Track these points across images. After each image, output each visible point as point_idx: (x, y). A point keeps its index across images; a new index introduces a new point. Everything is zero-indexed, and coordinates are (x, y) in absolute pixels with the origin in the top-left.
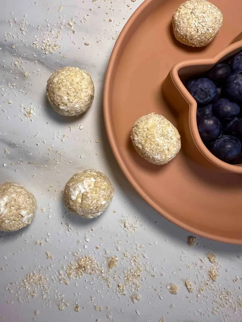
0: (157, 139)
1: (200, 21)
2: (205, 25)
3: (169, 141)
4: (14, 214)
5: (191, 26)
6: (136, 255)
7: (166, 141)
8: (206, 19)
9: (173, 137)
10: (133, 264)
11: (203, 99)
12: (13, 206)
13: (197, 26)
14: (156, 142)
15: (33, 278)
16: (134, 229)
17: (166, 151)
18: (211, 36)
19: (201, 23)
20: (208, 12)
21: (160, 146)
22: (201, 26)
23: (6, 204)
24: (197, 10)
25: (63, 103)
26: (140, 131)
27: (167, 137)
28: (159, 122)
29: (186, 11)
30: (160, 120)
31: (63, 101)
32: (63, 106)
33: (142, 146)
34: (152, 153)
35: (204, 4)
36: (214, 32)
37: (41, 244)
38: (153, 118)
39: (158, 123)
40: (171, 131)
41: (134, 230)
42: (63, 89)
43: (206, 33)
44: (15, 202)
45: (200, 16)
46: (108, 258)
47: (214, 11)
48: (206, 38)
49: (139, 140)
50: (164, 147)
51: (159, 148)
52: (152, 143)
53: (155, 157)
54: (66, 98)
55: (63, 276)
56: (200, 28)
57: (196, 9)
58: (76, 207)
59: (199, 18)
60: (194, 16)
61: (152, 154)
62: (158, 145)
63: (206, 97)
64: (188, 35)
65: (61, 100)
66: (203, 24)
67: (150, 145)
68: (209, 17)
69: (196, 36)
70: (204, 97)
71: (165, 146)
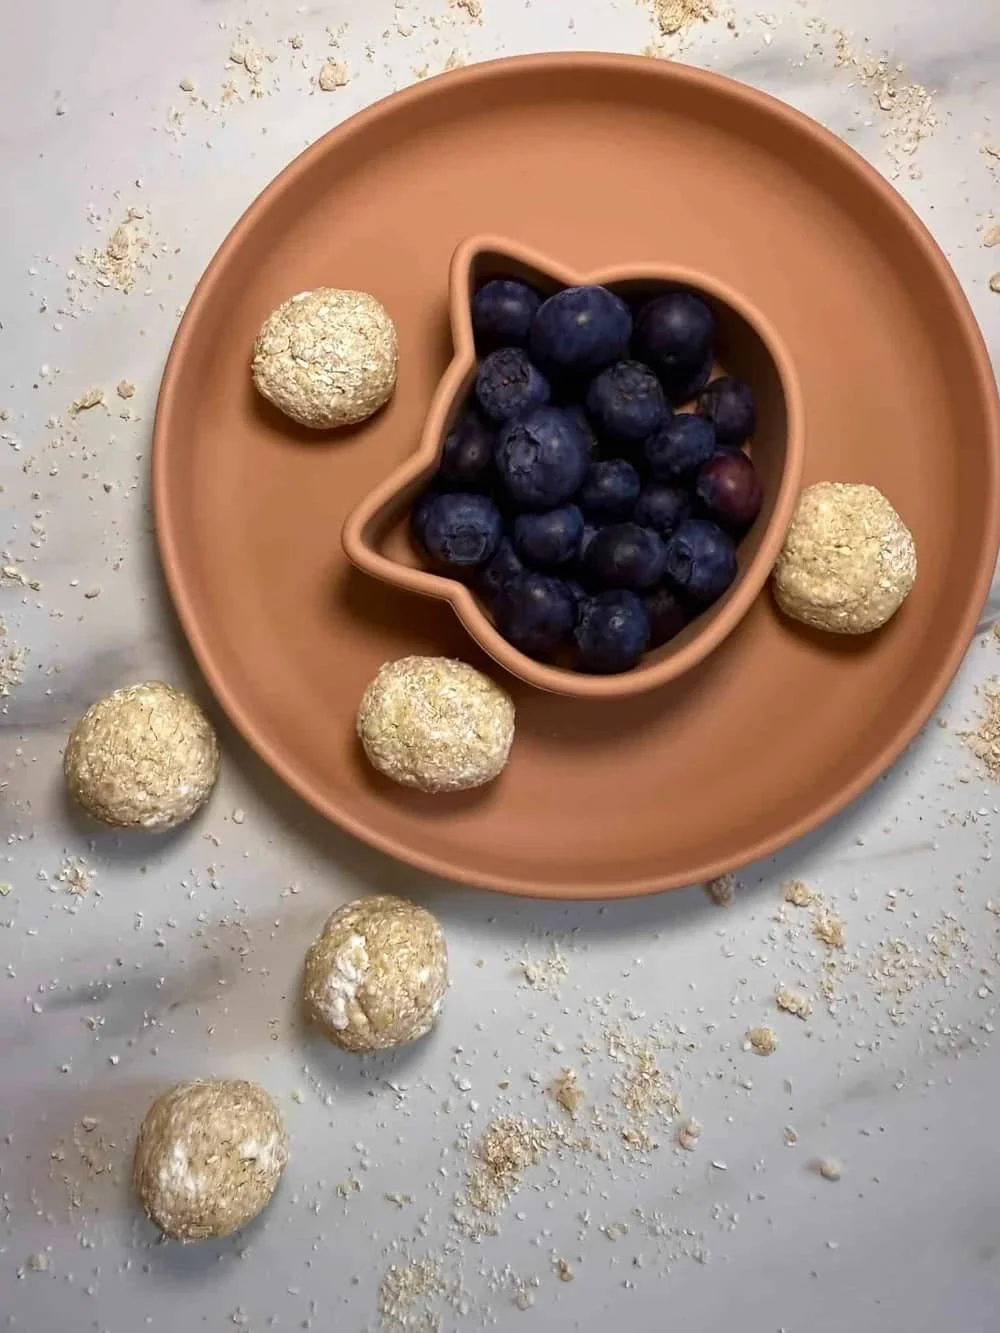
0: (436, 735)
1: (328, 367)
2: (348, 365)
3: (466, 716)
4: (229, 1172)
5: (316, 389)
6: (612, 1028)
7: (458, 721)
8: (339, 352)
9: (469, 700)
10: (621, 1057)
11: (474, 551)
12: (210, 1156)
13: (330, 382)
14: (438, 744)
15: (402, 1284)
16: (559, 970)
17: (476, 744)
18: (385, 373)
19: (334, 369)
20: (331, 331)
21: (454, 746)
22: (339, 375)
23: (190, 1163)
24: (302, 344)
25: (143, 812)
26: (379, 742)
27: (454, 713)
28: (409, 687)
29: (278, 365)
30: (409, 680)
31: (141, 808)
32: (151, 817)
33: (412, 772)
34: (449, 772)
35: (307, 316)
36: (385, 360)
37: (357, 1185)
38: (390, 690)
39: (409, 692)
40: (452, 692)
41: (561, 970)
42: (118, 781)
43: (364, 380)
44: (208, 1140)
45: (317, 354)
46: (549, 1089)
47: (343, 317)
48: (378, 387)
49: (396, 766)
50: (464, 741)
51: (454, 750)
52: (429, 752)
53: (462, 776)
54: (141, 796)
55: (472, 1222)
56: (342, 380)
57: (297, 343)
58: (365, 1040)
59: (319, 360)
60: (305, 365)
61: (450, 776)
62: (446, 746)
63: (479, 544)
64: (327, 414)
65: (135, 808)
66: (343, 368)
67: (427, 760)
68: (341, 342)
69: (350, 402)
70: (473, 545)
71: (464, 736)
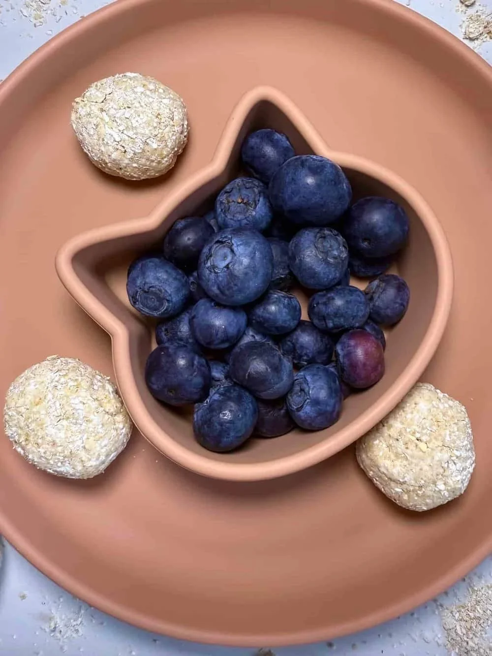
0: (51, 431)
1: (121, 128)
2: (136, 134)
3: (83, 427)
5: (106, 140)
7: (74, 428)
8: (133, 121)
9: (92, 417)
11: (156, 309)
13: (118, 139)
14: (49, 438)
16: (76, 630)
17: (79, 452)
18: (162, 154)
19: (125, 132)
20: (138, 105)
21: (61, 446)
22: (127, 138)
24: (112, 104)
26: (10, 413)
27: (74, 421)
28: (54, 384)
29: (88, 110)
30: (57, 379)
33: (23, 449)
34: (49, 463)
35: (126, 87)
36: (166, 146)
38: (38, 379)
39: (50, 389)
40: (81, 405)
41: (77, 631)
43: (144, 151)
45: (118, 115)
47: (151, 100)
48: (153, 161)
49: (14, 437)
50: (71, 446)
51: (60, 449)
52: (40, 441)
53: (58, 470)
56: (127, 142)
57: (109, 101)
59: (118, 121)
60: (107, 119)
61: (49, 465)
62: (54, 444)
63: (162, 304)
64: (107, 161)
66: (131, 133)
67: (36, 446)
68: (139, 116)
69: (127, 161)
70: (157, 303)
71: (73, 442)
